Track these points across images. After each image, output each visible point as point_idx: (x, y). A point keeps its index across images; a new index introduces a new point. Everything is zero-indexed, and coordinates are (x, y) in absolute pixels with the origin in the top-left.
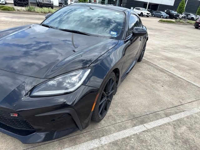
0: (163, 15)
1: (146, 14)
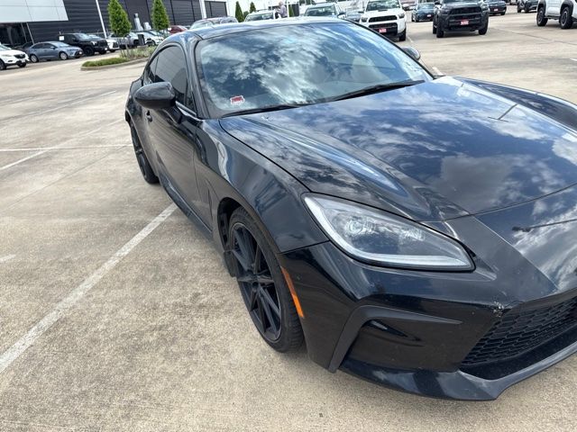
0: (64, 50)
1: (15, 60)
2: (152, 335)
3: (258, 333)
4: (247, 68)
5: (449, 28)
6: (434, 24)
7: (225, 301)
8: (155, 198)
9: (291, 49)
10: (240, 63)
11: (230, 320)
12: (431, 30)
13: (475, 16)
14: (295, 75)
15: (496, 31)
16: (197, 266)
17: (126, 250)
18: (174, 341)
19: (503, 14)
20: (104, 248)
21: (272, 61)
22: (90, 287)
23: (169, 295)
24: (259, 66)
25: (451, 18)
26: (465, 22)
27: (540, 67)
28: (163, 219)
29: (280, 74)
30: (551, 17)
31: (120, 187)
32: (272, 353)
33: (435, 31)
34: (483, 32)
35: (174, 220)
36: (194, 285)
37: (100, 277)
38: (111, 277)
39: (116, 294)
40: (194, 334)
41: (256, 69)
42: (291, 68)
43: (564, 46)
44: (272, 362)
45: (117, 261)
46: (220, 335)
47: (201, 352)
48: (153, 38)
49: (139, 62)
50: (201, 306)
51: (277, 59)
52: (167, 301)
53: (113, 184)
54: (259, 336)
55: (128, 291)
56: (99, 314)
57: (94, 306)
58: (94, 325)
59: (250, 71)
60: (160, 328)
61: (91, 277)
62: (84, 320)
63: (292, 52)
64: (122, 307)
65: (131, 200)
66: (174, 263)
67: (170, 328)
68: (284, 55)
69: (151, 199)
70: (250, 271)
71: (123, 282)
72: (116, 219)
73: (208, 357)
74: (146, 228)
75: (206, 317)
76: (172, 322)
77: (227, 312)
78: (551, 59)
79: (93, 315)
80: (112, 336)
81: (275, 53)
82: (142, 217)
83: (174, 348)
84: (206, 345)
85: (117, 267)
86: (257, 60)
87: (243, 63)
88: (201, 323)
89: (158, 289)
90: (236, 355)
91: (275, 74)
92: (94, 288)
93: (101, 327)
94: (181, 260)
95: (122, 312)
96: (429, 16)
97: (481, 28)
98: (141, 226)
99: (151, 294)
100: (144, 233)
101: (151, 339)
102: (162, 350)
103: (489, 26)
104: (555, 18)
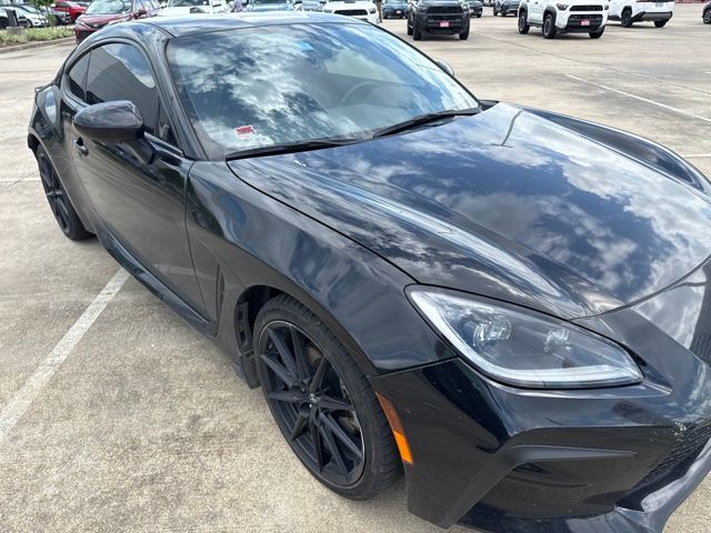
2: (141, 494)
3: (306, 471)
4: (211, 77)
5: (428, 30)
6: (409, 23)
7: (242, 425)
8: (88, 263)
9: (267, 51)
10: (200, 70)
11: (255, 453)
12: (406, 30)
13: (455, 17)
14: (274, 79)
15: (478, 37)
16: (184, 370)
17: (62, 351)
18: (179, 499)
19: (479, 16)
20: (22, 353)
21: (246, 66)
22: (13, 422)
23: (152, 422)
24: (231, 72)
25: (429, 18)
26: (445, 24)
27: (537, 83)
28: (109, 298)
29: (258, 80)
30: (533, 24)
31: (25, 248)
32: (335, 499)
33: (410, 32)
34: (464, 37)
35: (127, 298)
36: (187, 402)
37: (28, 402)
38: (47, 400)
39: (62, 429)
40: (208, 484)
41: (225, 77)
42: (271, 73)
43: (553, 60)
44: (338, 514)
45: (51, 372)
46: (249, 481)
47: (228, 512)
48: (28, 16)
49: (12, 50)
50: (207, 437)
51: (251, 62)
52: (152, 434)
53: (12, 243)
54: (308, 474)
55: (81, 422)
56: (40, 468)
57: (27, 455)
58: (37, 488)
59: (216, 80)
60: (152, 480)
61: (12, 404)
62: (17, 483)
63: (267, 54)
64: (79, 453)
65: (49, 269)
66: (145, 368)
67: (168, 479)
68: (259, 58)
69: (82, 265)
70: (297, 388)
71: (70, 408)
72: (31, 302)
73: (240, 518)
74: (86, 314)
75: (220, 453)
76: (169, 468)
77: (250, 441)
78: (546, 74)
79: (30, 471)
80: (72, 504)
81: (247, 55)
82: (74, 296)
83: (183, 512)
84: (232, 500)
85: (54, 382)
86: (225, 64)
87: (204, 69)
88: (214, 463)
89: (131, 415)
90: (283, 511)
91: (251, 79)
92: (21, 422)
93: (49, 491)
94: (156, 363)
95: (80, 459)
96: (399, 12)
97: (462, 32)
98: (78, 311)
99: (121, 423)
100: (85, 322)
101: (142, 501)
102: (165, 517)
103: (471, 30)
104: (537, 25)
